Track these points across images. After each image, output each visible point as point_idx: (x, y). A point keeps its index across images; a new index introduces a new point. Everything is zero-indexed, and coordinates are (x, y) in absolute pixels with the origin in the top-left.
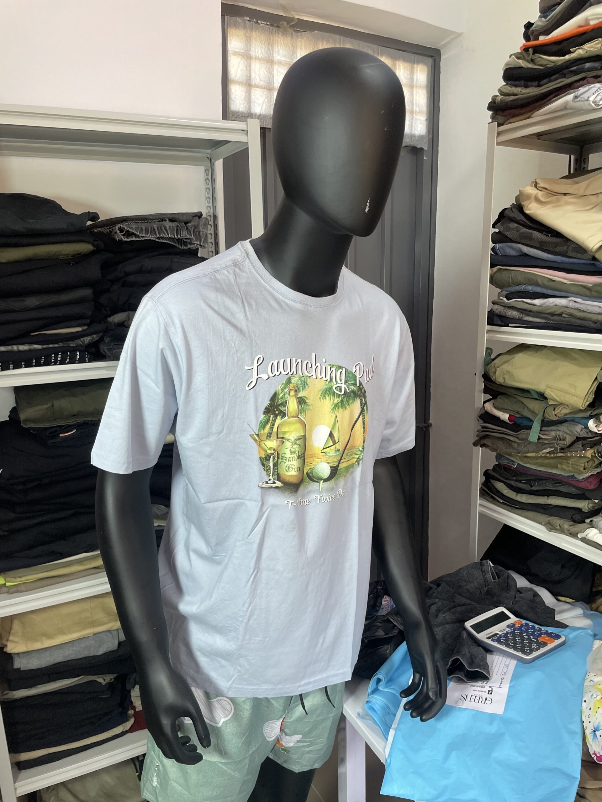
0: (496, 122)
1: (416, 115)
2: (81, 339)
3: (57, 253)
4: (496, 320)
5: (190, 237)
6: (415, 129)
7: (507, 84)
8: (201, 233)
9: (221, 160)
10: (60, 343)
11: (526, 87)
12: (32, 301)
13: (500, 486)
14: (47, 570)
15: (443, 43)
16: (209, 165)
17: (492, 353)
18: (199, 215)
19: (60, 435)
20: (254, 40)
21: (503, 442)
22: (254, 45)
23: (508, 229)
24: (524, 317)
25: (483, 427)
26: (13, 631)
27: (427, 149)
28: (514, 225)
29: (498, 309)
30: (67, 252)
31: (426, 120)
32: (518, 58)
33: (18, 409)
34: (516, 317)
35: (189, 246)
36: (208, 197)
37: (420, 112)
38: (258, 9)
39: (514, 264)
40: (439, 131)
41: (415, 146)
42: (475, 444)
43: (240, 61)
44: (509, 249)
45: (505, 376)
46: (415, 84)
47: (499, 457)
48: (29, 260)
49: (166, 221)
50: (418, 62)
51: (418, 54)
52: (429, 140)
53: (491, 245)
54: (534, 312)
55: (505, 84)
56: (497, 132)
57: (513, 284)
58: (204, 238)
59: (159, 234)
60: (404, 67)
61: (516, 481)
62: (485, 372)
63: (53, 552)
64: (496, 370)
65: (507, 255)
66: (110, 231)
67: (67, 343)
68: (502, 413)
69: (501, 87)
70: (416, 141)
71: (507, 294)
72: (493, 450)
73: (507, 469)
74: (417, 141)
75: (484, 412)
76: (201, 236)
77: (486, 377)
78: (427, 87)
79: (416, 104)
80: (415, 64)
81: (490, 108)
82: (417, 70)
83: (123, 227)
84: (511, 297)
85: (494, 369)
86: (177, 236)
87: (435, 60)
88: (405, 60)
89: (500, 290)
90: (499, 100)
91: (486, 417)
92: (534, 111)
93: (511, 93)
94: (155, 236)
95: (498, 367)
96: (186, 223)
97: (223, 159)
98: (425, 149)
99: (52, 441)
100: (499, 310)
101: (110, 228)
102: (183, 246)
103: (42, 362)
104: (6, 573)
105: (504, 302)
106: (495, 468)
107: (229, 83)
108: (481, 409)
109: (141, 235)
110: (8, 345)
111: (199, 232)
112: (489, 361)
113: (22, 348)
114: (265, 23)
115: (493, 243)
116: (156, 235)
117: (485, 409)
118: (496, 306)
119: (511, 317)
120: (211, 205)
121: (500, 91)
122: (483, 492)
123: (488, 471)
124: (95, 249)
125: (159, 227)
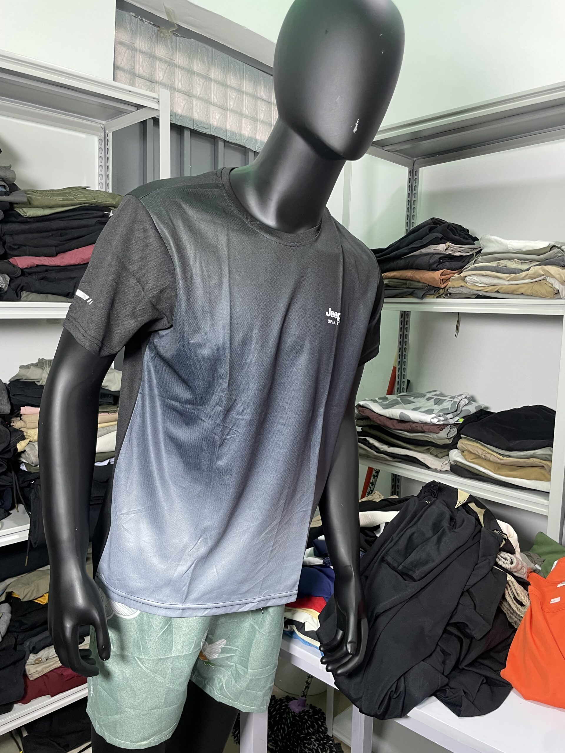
16: (103, 135)
20: (138, 34)
22: (138, 39)
36: (101, 165)
43: (126, 51)
114: (149, 22)
120: (103, 173)
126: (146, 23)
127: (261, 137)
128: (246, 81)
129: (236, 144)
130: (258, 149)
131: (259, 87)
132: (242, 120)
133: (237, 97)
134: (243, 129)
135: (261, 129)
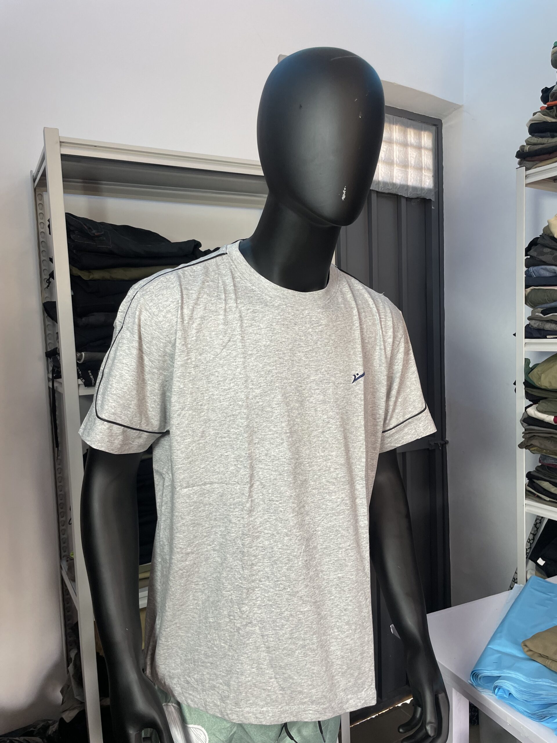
0: (525, 167)
1: (425, 172)
4: (535, 333)
6: (424, 184)
11: (553, 137)
13: (546, 485)
15: (445, 114)
17: (530, 363)
25: (528, 430)
27: (434, 200)
28: (547, 250)
31: (433, 176)
32: (544, 115)
34: (555, 329)
37: (428, 169)
39: (549, 284)
40: (443, 186)
41: (425, 197)
42: (521, 446)
44: (544, 271)
45: (552, 381)
46: (423, 147)
47: (543, 458)
50: (425, 130)
51: (424, 122)
52: (435, 192)
53: (525, 269)
55: (531, 136)
56: (526, 175)
57: (549, 301)
60: (415, 134)
62: (525, 380)
65: (542, 276)
68: (547, 415)
69: (528, 138)
70: (425, 193)
71: (542, 311)
73: (551, 468)
75: (527, 416)
77: (528, 384)
78: (432, 150)
79: (424, 162)
80: (422, 130)
81: (518, 155)
82: (424, 136)
84: (547, 312)
85: (537, 376)
87: (438, 128)
88: (415, 128)
89: (534, 308)
90: (527, 149)
91: (530, 420)
93: (538, 142)
100: (537, 325)
105: (541, 317)
106: (538, 469)
108: (523, 414)
112: (528, 370)
115: (527, 267)
117: (528, 413)
118: (533, 321)
119: (549, 329)
121: (526, 141)
122: (527, 493)
123: (531, 473)
127: (412, 183)
129: (389, 194)
130: (410, 195)
131: (409, 136)
132: (393, 170)
133: (388, 149)
134: (395, 178)
135: (412, 176)
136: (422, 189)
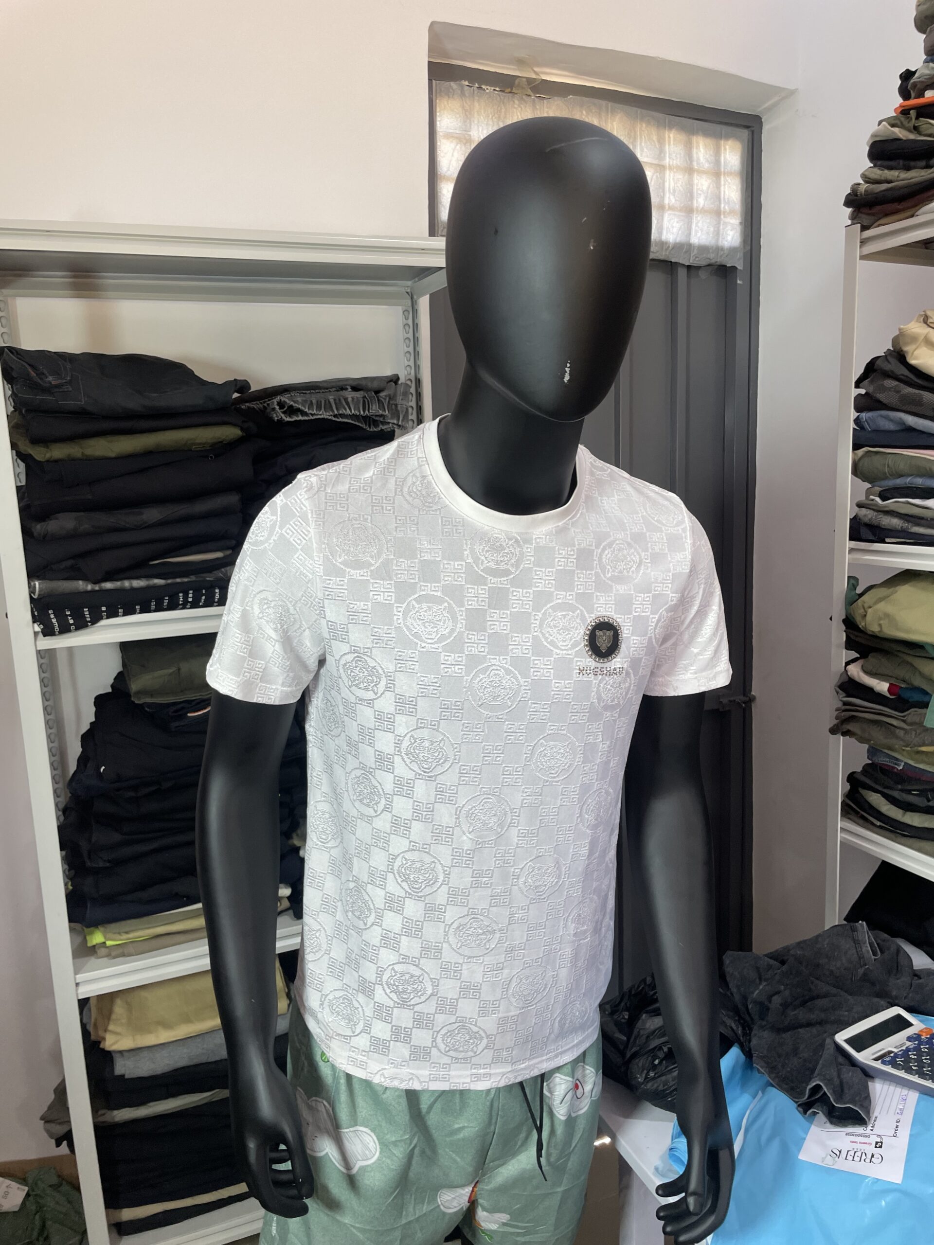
0: (859, 225)
1: (724, 217)
2: (223, 570)
3: (189, 442)
4: (865, 532)
5: (384, 413)
6: (724, 238)
7: (875, 166)
8: (399, 407)
9: (428, 296)
10: (192, 576)
11: (908, 169)
12: (152, 514)
13: (876, 799)
14: (166, 922)
15: (766, 105)
16: (410, 304)
17: (858, 585)
18: (395, 379)
19: (189, 715)
20: (476, 113)
21: (879, 728)
22: (476, 122)
23: (884, 389)
24: (911, 527)
25: (845, 704)
26: (114, 1017)
27: (742, 268)
28: (890, 383)
29: (867, 514)
30: (204, 441)
31: (741, 223)
32: (893, 126)
33: (126, 675)
34: (897, 527)
35: (381, 427)
36: (408, 352)
37: (732, 212)
38: (481, 68)
39: (893, 444)
40: (762, 239)
41: (724, 263)
42: (833, 731)
43: (455, 147)
44: (884, 420)
45: (882, 622)
46: (722, 170)
47: (873, 752)
48: (148, 453)
49: (347, 389)
50: (727, 137)
51: (726, 124)
52: (745, 254)
53: (853, 414)
54: (927, 520)
55: (872, 165)
56: (861, 239)
57: (891, 475)
58: (404, 413)
59: (337, 409)
60: (705, 145)
61: (902, 790)
62: (846, 616)
63: (177, 894)
64: (866, 612)
65: (882, 428)
66: (264, 406)
67: (202, 575)
68: (877, 681)
69: (865, 171)
70: (725, 255)
71: (880, 492)
72: (862, 740)
73: (886, 771)
74: (727, 256)
75: (847, 680)
76: (399, 411)
77: (849, 623)
78: (741, 173)
79: (724, 199)
80: (721, 138)
81: (848, 203)
82: (725, 149)
83: (284, 401)
84: (888, 495)
85: (863, 611)
86: (364, 411)
87: (753, 132)
88: (706, 134)
89: (870, 486)
90: (863, 191)
91: (850, 686)
92: (921, 205)
93: (883, 178)
94: (331, 413)
95: (870, 607)
96: (377, 392)
97: (430, 295)
98: (740, 267)
99: (177, 724)
100: (870, 517)
101: (265, 402)
102: (372, 426)
103: (165, 604)
104: (106, 926)
105: (877, 505)
106: (867, 769)
107: (439, 181)
108: (841, 674)
109: (310, 412)
110: (117, 580)
111: (396, 405)
112: (853, 598)
113: (137, 583)
114: (493, 88)
115: (857, 412)
116: (333, 411)
117: (849, 674)
118: (864, 509)
119: (889, 528)
120: (412, 363)
121: (864, 176)
122: (846, 808)
123: (855, 775)
124: (245, 434)
125: (337, 401)
126: (487, 91)
127: (699, 239)
128: (669, 145)
130: (695, 260)
131: (694, 151)
134: (664, 232)
135: (701, 225)
136: (718, 249)
